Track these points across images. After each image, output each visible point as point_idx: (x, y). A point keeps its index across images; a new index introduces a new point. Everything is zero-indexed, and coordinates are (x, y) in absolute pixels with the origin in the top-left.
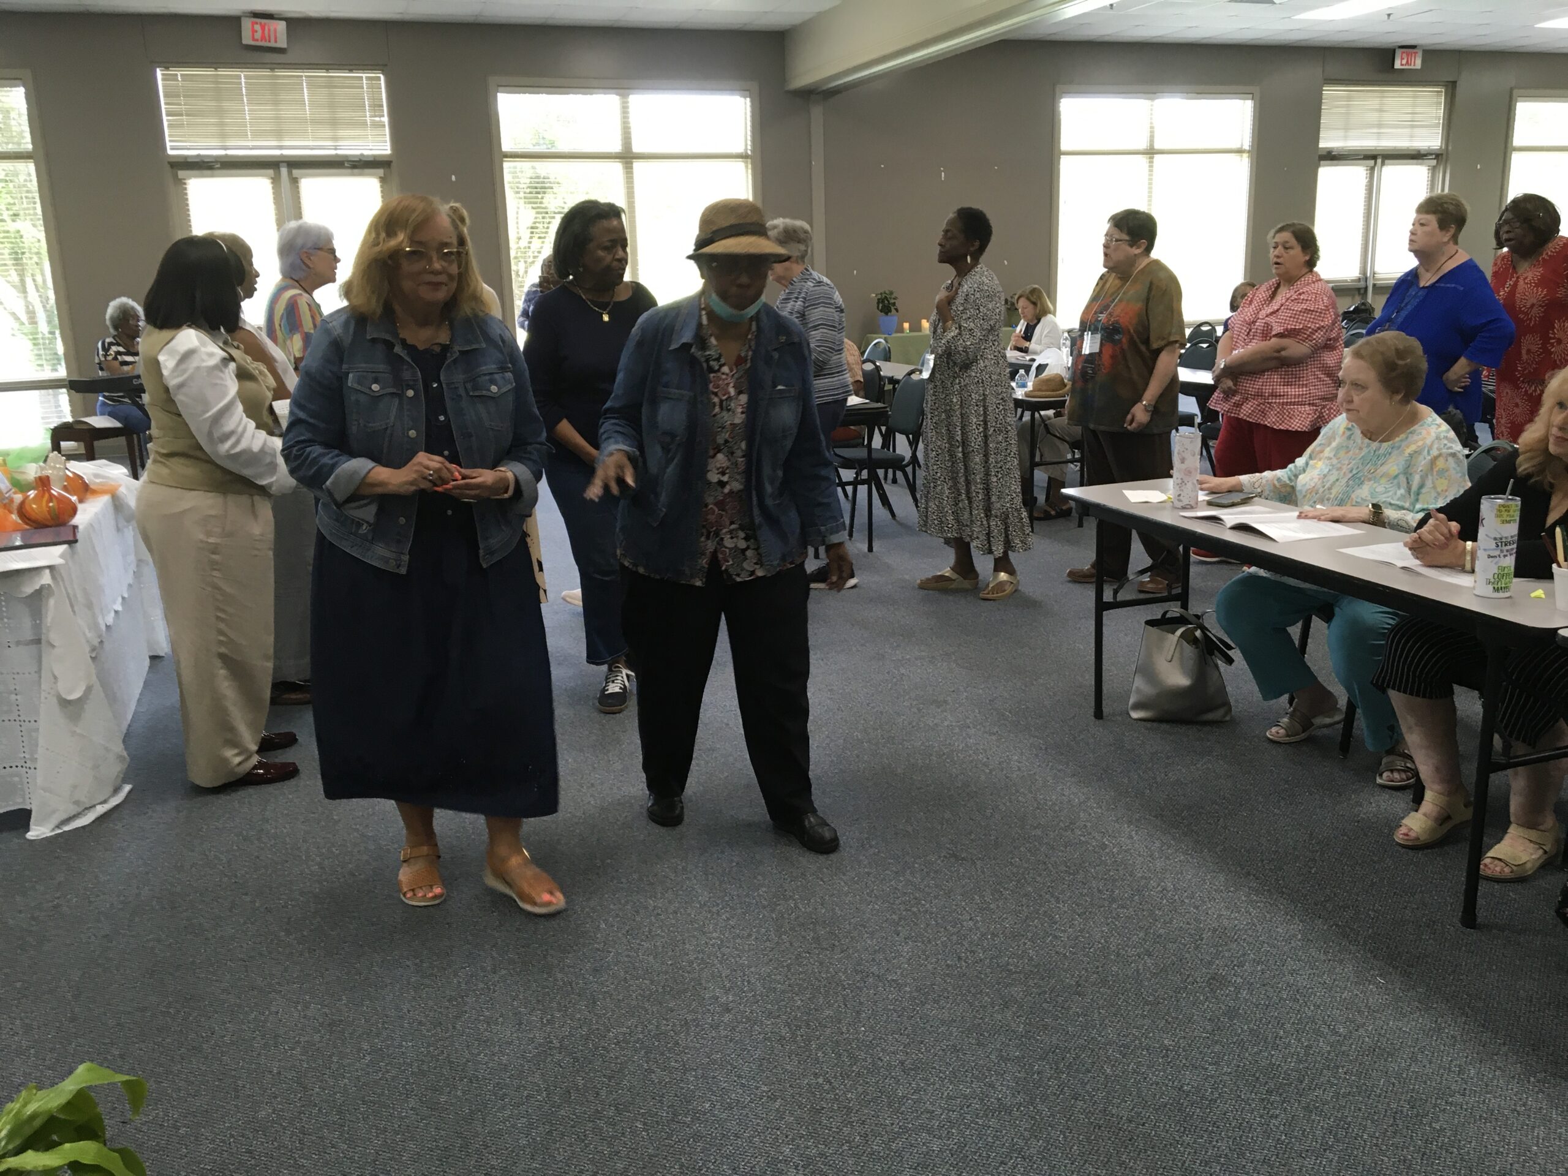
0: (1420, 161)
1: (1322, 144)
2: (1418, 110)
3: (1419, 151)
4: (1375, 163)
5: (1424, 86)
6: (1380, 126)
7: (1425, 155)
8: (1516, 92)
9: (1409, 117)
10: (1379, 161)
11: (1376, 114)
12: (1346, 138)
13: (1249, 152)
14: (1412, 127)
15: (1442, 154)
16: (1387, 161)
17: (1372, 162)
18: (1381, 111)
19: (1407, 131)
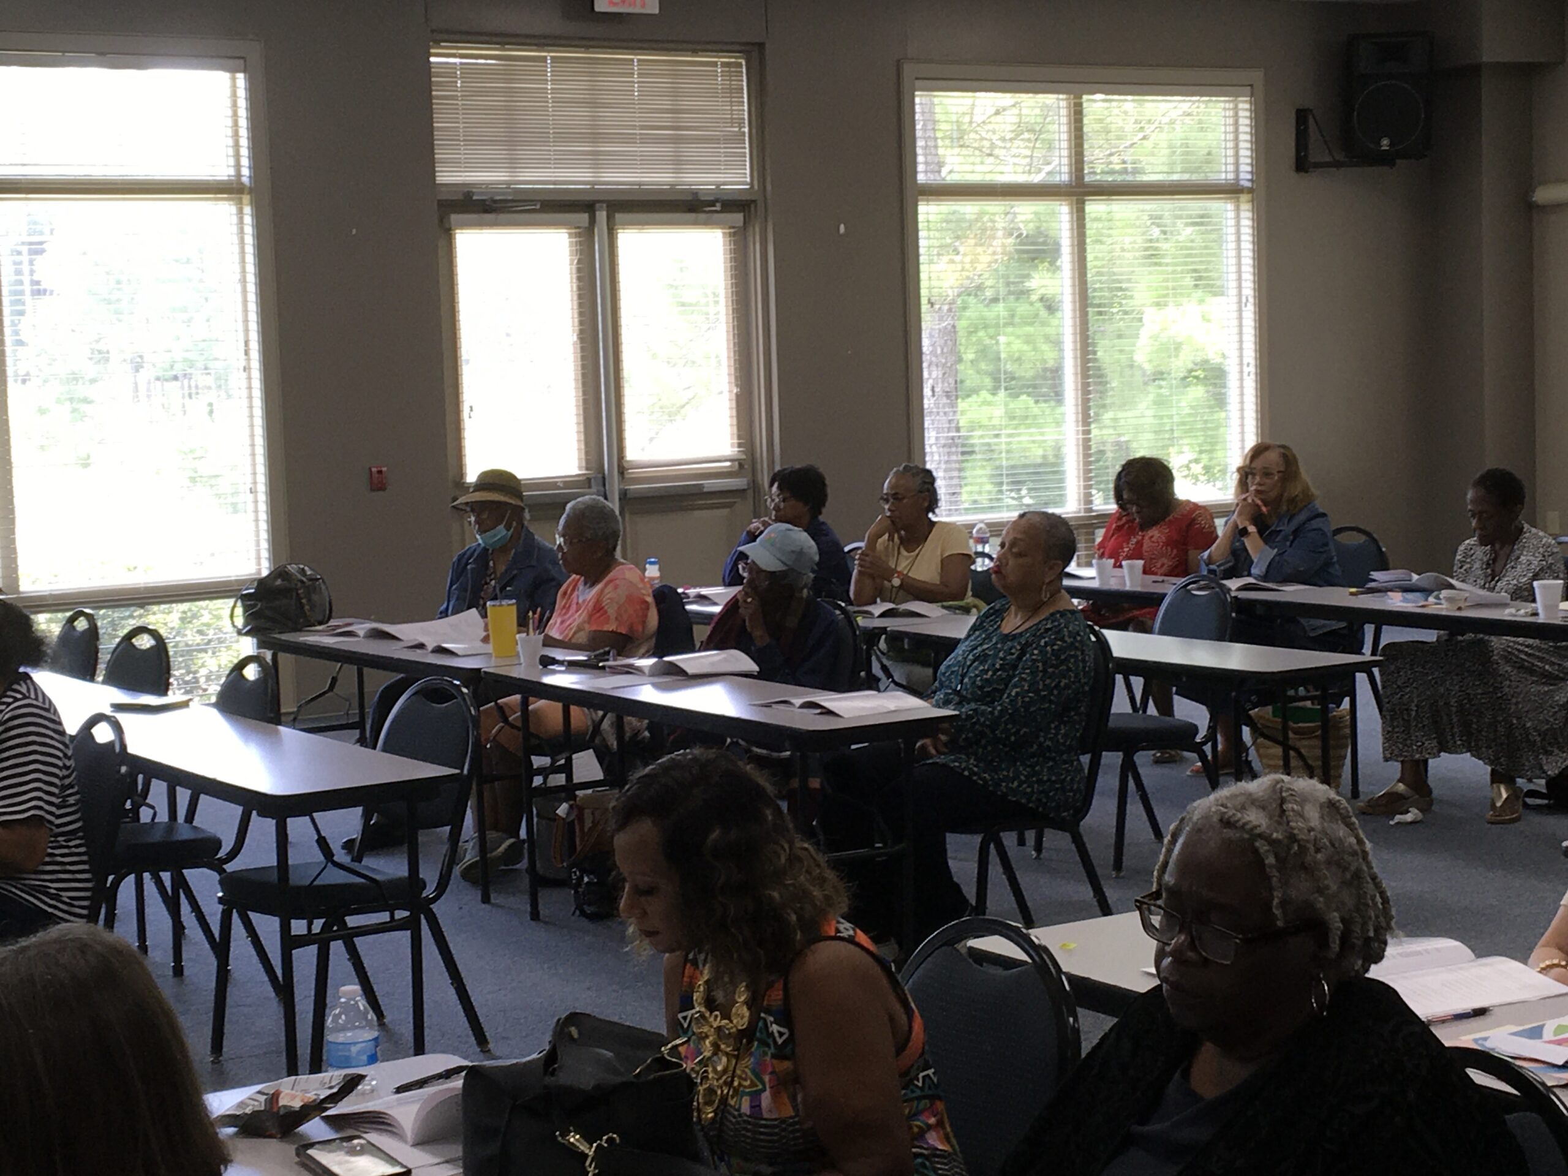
0: (702, 216)
1: (446, 176)
2: (686, 103)
3: (695, 193)
4: (593, 221)
5: (695, 52)
6: (596, 137)
7: (712, 203)
8: (908, 69)
9: (667, 119)
10: (602, 216)
11: (584, 112)
12: (513, 164)
13: (251, 191)
14: (677, 140)
15: (754, 201)
16: (618, 216)
17: (584, 217)
18: (593, 104)
19: (667, 149)
